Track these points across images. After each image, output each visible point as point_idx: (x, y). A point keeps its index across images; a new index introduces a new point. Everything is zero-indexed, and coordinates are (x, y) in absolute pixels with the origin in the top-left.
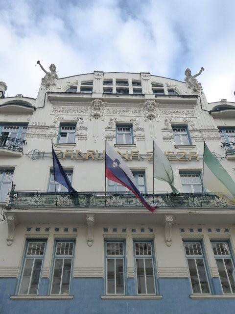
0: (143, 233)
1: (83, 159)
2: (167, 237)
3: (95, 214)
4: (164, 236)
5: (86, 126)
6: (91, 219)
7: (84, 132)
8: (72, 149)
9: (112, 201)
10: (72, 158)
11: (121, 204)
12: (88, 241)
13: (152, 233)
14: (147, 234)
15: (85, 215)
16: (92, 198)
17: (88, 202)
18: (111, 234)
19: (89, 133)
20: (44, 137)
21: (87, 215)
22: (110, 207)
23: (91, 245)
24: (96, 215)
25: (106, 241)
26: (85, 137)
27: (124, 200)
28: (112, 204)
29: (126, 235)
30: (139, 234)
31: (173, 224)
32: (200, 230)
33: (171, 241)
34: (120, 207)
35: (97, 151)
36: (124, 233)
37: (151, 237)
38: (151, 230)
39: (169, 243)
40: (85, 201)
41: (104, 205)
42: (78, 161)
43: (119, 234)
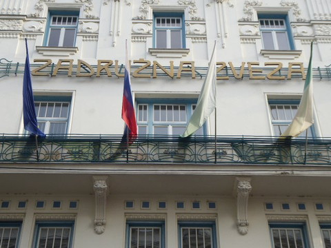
0: (196, 211)
1: (90, 76)
2: (240, 218)
3: (108, 175)
4: (235, 217)
5: (96, 16)
6: (101, 184)
7: (93, 27)
8: (70, 58)
9: (139, 152)
10: (70, 74)
11: (156, 158)
12: (97, 224)
13: (212, 211)
14: (203, 212)
15: (91, 178)
16: (103, 147)
17: (97, 154)
18: (138, 212)
19: (102, 29)
20: (19, 36)
21: (95, 178)
22: (137, 163)
23: (102, 233)
24: (109, 178)
25: (130, 224)
26: (95, 36)
27: (162, 151)
28: (139, 158)
29: (166, 214)
30: (189, 212)
31: (251, 195)
32: (302, 207)
33: (247, 225)
34: (155, 163)
35: (117, 61)
36: (162, 211)
37: (211, 217)
38: (212, 205)
39: (243, 229)
40: (91, 151)
41: (126, 159)
42: (81, 79)
43: (153, 212)
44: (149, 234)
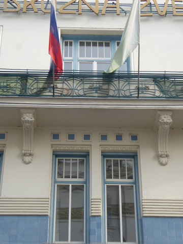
0: (119, 143)
1: (17, 12)
2: (161, 150)
3: (36, 109)
4: (156, 148)
6: (28, 117)
9: (65, 86)
11: (81, 93)
12: (24, 155)
13: (134, 143)
14: (126, 144)
15: (19, 111)
16: (30, 81)
17: (24, 88)
18: (64, 143)
21: (22, 111)
22: (62, 97)
23: (30, 163)
24: (36, 111)
25: (56, 155)
27: (87, 86)
28: (65, 92)
29: (91, 145)
30: (112, 144)
31: (172, 128)
33: (167, 156)
34: (79, 98)
37: (134, 149)
38: (134, 138)
39: (163, 160)
40: (18, 85)
41: (52, 94)
42: (8, 14)
43: (79, 143)
44: (74, 164)
